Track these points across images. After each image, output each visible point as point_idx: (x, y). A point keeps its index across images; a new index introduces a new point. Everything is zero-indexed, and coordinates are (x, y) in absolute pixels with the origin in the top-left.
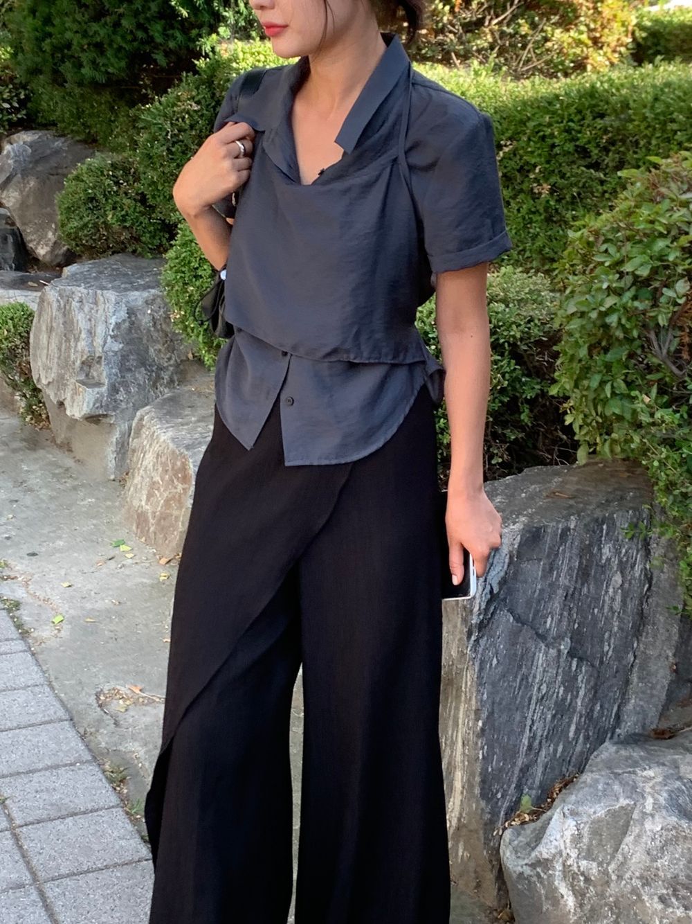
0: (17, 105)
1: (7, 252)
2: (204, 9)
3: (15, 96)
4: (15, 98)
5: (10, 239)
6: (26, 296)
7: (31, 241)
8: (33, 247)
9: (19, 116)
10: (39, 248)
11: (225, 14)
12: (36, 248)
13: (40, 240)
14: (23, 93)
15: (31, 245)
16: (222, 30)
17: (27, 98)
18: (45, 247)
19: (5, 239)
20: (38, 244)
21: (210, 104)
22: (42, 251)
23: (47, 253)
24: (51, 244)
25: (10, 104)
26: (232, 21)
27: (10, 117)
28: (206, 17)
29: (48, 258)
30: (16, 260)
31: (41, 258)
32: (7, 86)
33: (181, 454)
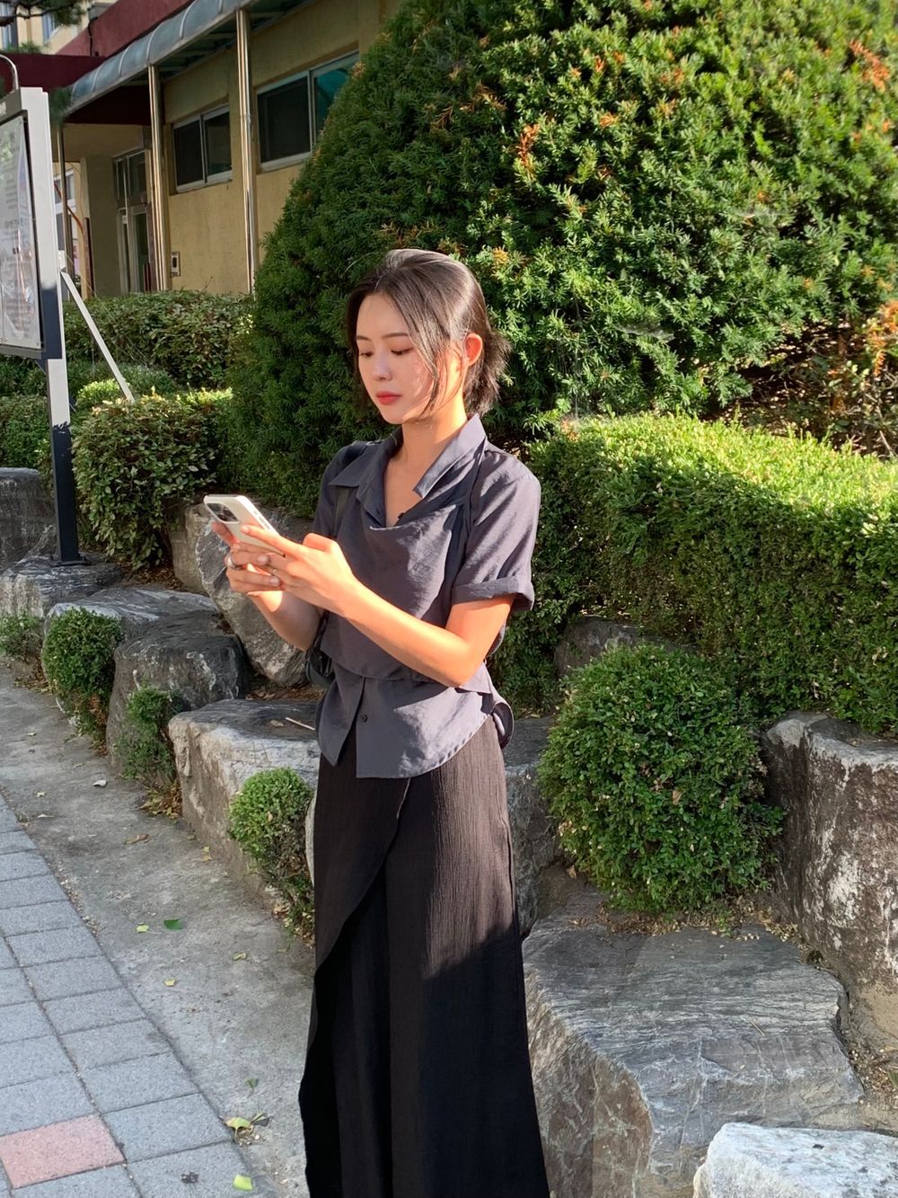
0: (206, 468)
1: (229, 670)
2: (535, 375)
3: (204, 456)
4: (203, 459)
5: (232, 654)
6: (279, 748)
7: (259, 655)
8: (262, 663)
9: (208, 481)
10: (270, 664)
11: (564, 381)
12: (266, 665)
13: (272, 655)
14: (212, 454)
15: (258, 660)
16: (561, 402)
17: (219, 457)
18: (278, 664)
19: (226, 653)
20: (268, 659)
21: (554, 502)
22: (273, 669)
23: (280, 670)
24: (286, 659)
25: (197, 466)
26: (574, 389)
27: (198, 482)
28: (538, 385)
29: (281, 677)
30: (240, 681)
31: (271, 677)
32: (193, 446)
33: (618, 1070)
